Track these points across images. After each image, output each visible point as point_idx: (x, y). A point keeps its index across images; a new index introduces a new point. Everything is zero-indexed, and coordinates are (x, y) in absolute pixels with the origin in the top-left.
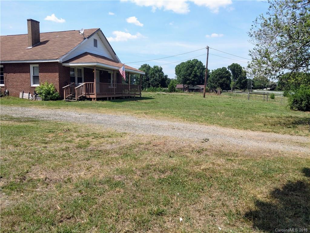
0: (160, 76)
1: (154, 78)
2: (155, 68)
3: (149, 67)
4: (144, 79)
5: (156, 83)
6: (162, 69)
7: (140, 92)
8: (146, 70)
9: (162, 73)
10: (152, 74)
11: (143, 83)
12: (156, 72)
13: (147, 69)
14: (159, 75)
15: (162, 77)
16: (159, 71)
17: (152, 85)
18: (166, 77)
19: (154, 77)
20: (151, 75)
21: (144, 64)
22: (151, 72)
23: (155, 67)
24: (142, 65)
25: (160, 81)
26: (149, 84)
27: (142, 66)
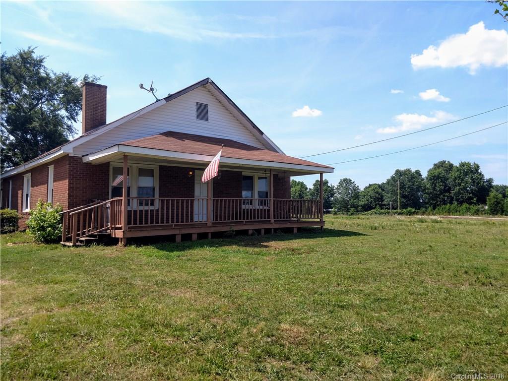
0: (474, 182)
1: (462, 187)
2: (464, 166)
3: (451, 165)
4: (438, 189)
5: (466, 196)
6: (478, 167)
7: (321, 217)
8: (443, 171)
9: (480, 174)
10: (456, 178)
11: (437, 196)
12: (466, 174)
13: (447, 170)
14: (472, 179)
15: (478, 183)
16: (472, 171)
17: (457, 200)
18: (490, 184)
19: (460, 185)
20: (454, 180)
21: (440, 161)
22: (454, 174)
23: (462, 165)
24: (436, 162)
25: (475, 190)
26: (452, 199)
27: (435, 165)
